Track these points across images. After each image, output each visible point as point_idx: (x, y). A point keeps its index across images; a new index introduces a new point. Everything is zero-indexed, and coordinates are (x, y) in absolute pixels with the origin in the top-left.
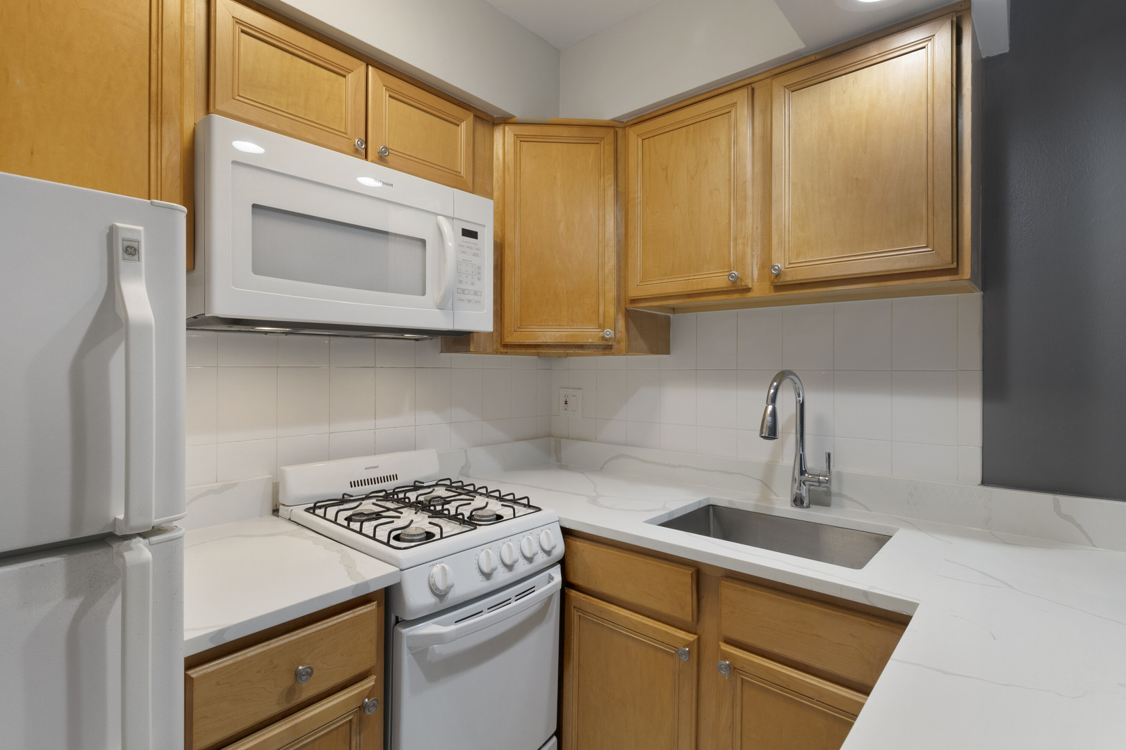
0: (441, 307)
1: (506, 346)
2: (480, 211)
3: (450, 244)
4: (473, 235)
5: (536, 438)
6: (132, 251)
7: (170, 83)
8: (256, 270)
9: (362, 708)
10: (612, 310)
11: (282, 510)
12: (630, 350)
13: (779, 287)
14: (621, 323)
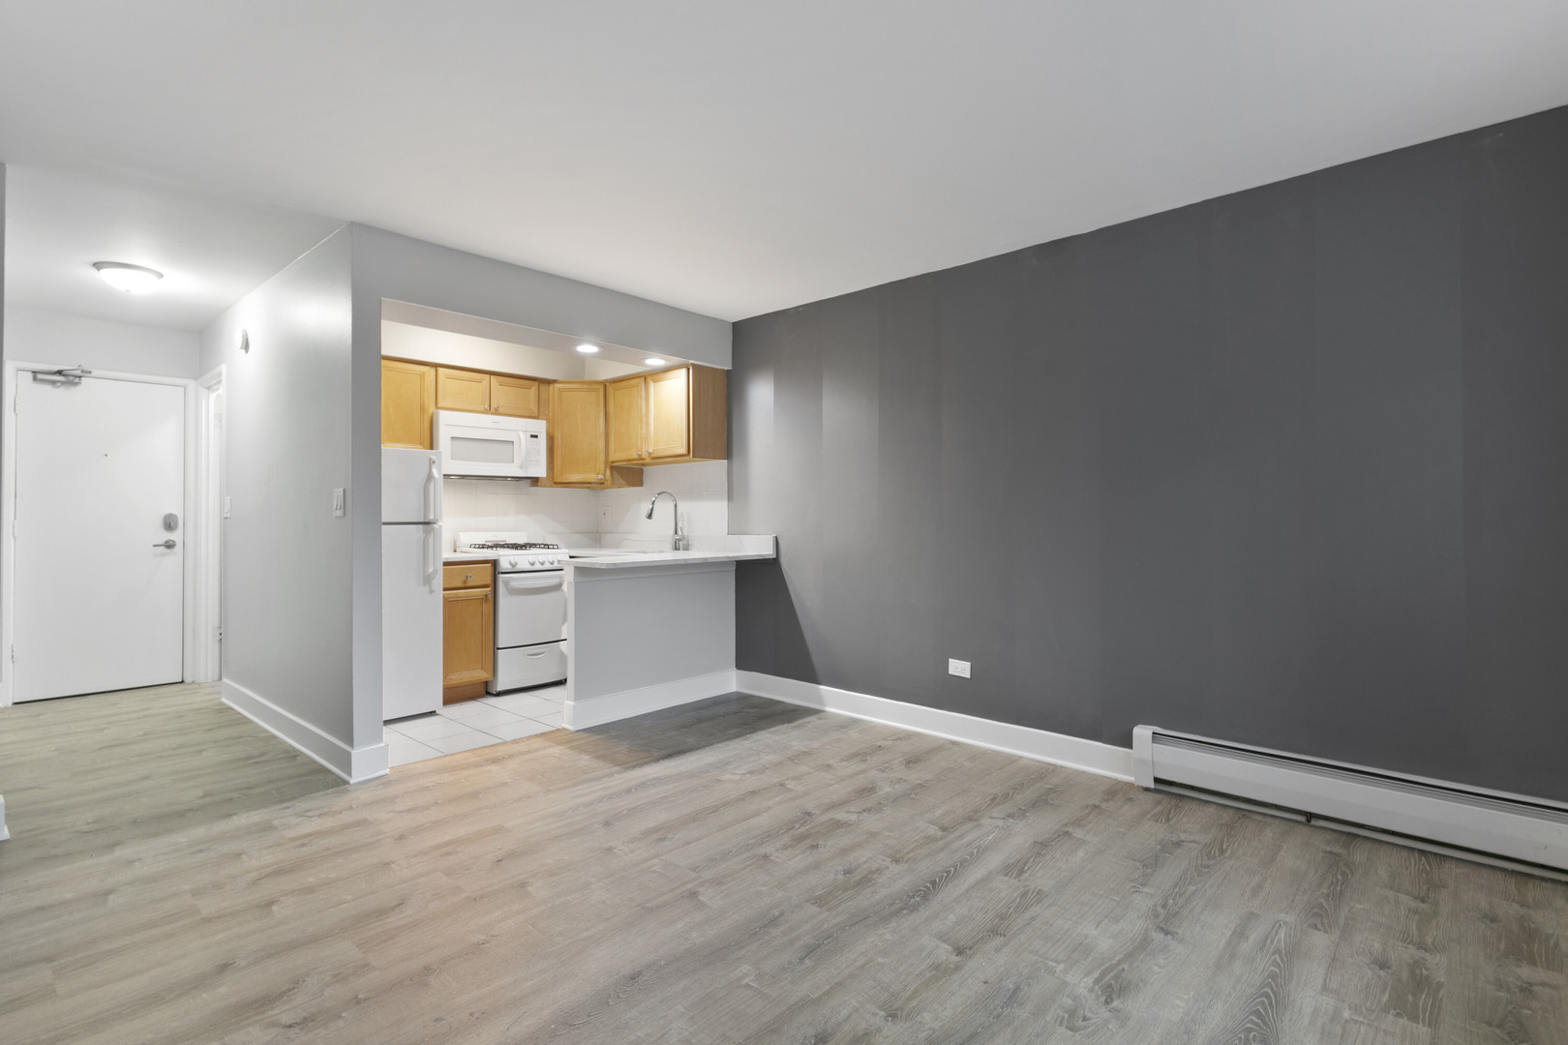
0: (521, 467)
1: (555, 483)
2: (540, 426)
3: (523, 441)
4: (536, 437)
5: (588, 533)
6: (434, 462)
7: (426, 401)
8: (453, 458)
9: (486, 595)
10: (603, 467)
11: (458, 549)
12: (614, 485)
13: (653, 458)
14: (608, 473)
